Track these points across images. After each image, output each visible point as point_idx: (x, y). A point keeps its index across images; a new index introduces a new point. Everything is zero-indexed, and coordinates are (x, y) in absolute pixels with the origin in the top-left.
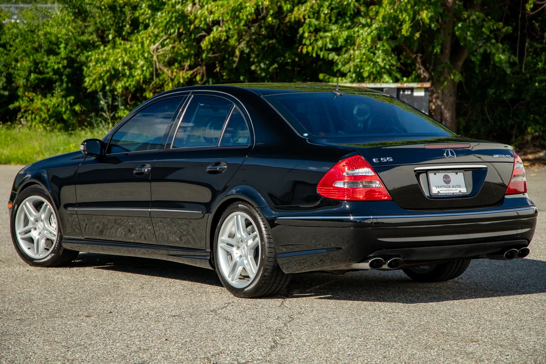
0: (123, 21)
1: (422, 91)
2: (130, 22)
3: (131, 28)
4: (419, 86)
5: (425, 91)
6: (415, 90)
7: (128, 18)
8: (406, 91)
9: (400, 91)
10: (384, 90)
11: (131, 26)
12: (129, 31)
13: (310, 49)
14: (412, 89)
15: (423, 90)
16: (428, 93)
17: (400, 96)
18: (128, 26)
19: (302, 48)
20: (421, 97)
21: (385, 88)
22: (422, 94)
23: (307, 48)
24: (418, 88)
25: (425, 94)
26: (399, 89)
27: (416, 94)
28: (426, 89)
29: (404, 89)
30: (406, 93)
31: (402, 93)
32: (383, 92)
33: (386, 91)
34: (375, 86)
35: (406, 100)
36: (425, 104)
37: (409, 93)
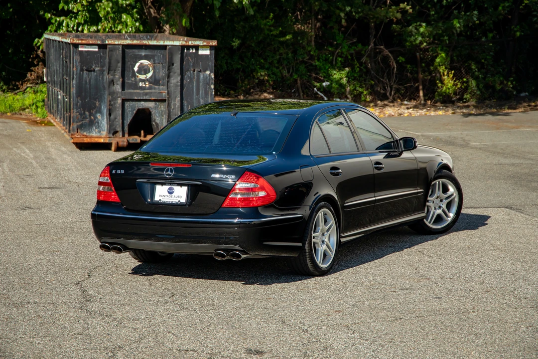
1: (207, 50)
4: (205, 44)
6: (199, 49)
8: (191, 49)
9: (184, 50)
10: (168, 48)
14: (197, 47)
15: (209, 49)
16: (213, 52)
17: (185, 54)
20: (206, 56)
21: (168, 45)
22: (207, 52)
24: (204, 46)
25: (210, 52)
26: (183, 47)
27: (201, 52)
28: (211, 48)
29: (188, 47)
30: (191, 51)
31: (186, 51)
32: (166, 49)
33: (169, 49)
34: (158, 44)
35: (190, 59)
36: (210, 63)
37: (194, 51)
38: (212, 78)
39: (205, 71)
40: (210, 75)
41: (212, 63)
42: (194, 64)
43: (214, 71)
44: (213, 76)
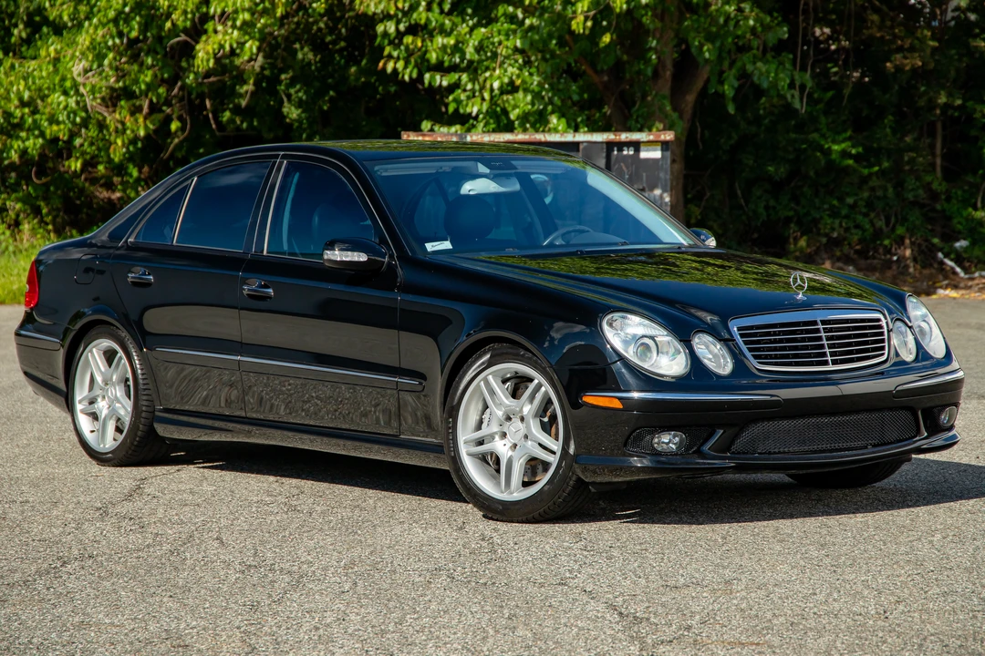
0: (11, 16)
1: (655, 150)
2: (25, 18)
3: (28, 30)
4: (651, 138)
5: (662, 150)
6: (642, 148)
7: (22, 10)
8: (625, 148)
9: (613, 151)
10: (581, 147)
11: (27, 25)
12: (24, 35)
13: (400, 65)
14: (637, 145)
15: (659, 147)
16: (668, 154)
17: (613, 159)
18: (21, 26)
19: (385, 64)
20: (655, 161)
21: (582, 142)
22: (657, 154)
23: (395, 63)
24: (649, 143)
25: (663, 155)
26: (610, 146)
27: (644, 155)
28: (665, 145)
29: (621, 145)
30: (625, 153)
31: (616, 152)
32: (578, 150)
33: (585, 148)
34: (563, 139)
35: (624, 168)
36: (662, 175)
37: (631, 153)
38: (666, 203)
39: (652, 189)
40: (661, 197)
41: (665, 175)
42: (631, 176)
43: (669, 188)
44: (667, 199)
